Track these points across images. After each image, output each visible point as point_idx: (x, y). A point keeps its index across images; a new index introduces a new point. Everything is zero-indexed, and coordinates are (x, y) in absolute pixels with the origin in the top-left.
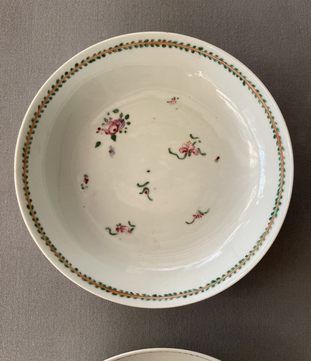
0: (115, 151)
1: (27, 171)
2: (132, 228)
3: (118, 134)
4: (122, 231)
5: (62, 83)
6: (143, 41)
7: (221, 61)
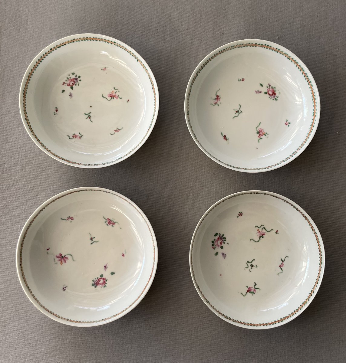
0: (73, 95)
1: (26, 102)
2: (81, 136)
3: (74, 86)
4: (76, 138)
5: (43, 58)
6: (85, 38)
7: (125, 49)
